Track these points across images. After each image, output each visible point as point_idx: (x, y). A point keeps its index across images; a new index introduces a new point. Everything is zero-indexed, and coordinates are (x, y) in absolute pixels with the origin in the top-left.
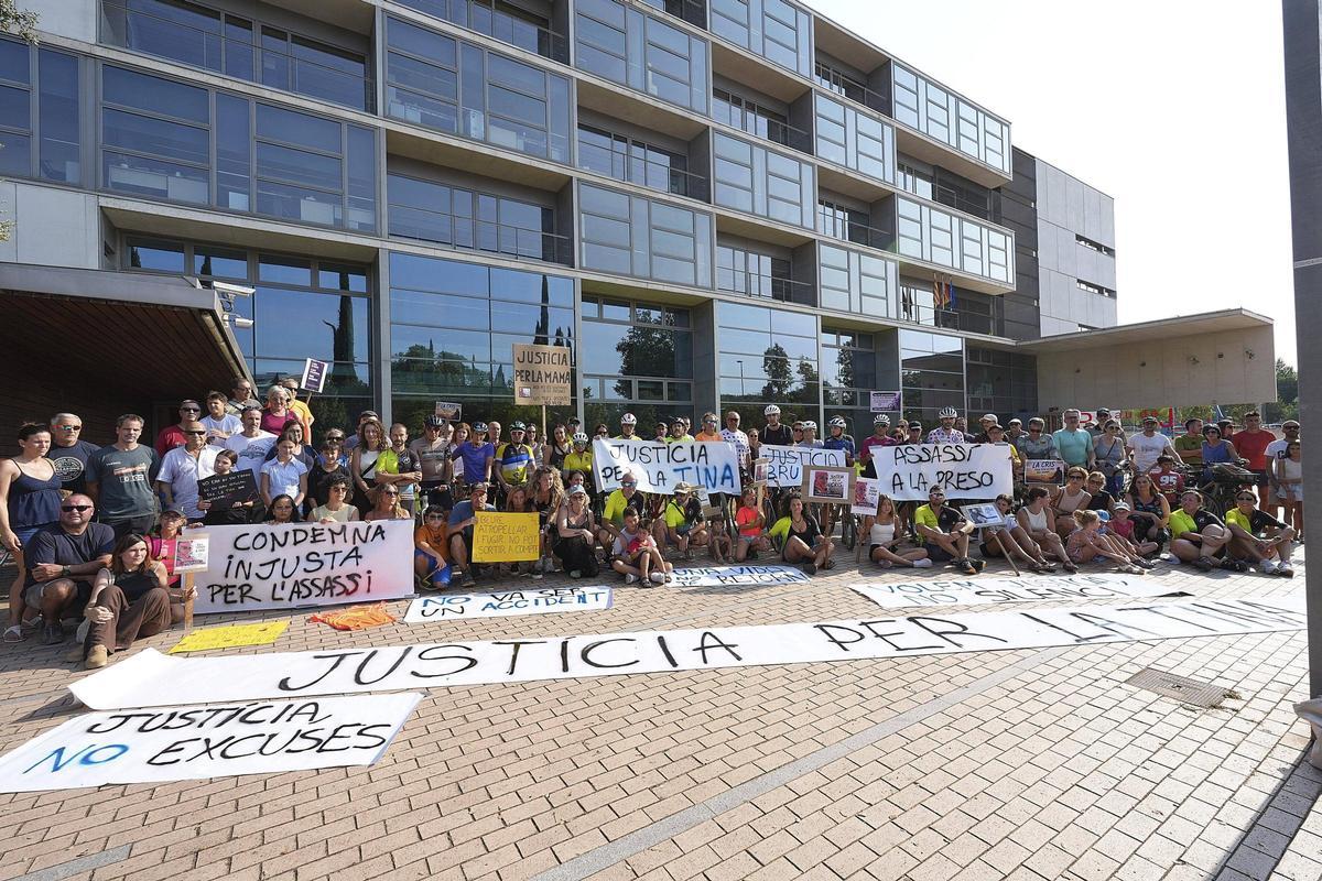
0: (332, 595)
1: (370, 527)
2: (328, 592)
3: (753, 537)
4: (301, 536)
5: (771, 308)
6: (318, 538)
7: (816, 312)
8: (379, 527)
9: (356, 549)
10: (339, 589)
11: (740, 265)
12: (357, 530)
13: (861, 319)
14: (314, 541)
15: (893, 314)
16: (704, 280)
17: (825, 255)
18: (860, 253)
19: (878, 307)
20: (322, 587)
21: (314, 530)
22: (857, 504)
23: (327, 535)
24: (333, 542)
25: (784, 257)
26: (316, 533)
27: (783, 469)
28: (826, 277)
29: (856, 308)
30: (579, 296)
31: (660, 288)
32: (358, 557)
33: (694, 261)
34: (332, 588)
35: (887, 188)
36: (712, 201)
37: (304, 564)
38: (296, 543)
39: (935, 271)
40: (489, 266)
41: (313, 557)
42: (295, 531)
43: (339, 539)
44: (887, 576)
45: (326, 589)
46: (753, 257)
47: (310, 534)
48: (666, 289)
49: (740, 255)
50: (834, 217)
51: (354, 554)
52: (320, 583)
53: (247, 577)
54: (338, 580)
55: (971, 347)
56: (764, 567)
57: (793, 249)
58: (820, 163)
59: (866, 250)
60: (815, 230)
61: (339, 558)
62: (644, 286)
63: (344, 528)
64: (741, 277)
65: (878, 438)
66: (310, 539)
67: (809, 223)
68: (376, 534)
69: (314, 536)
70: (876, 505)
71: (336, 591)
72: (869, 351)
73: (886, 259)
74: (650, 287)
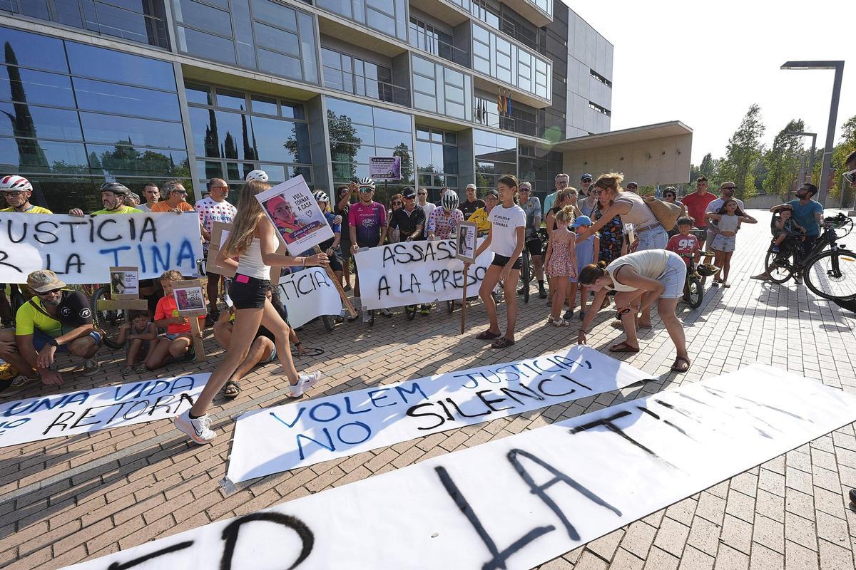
5: (373, 106)
7: (410, 112)
11: (347, 67)
13: (445, 120)
15: (469, 118)
16: (310, 75)
17: (417, 64)
18: (445, 66)
19: (458, 110)
25: (384, 64)
28: (417, 83)
29: (441, 111)
30: (181, 83)
31: (268, 79)
33: (300, 58)
35: (464, 13)
36: (314, 3)
39: (499, 86)
40: (64, 40)
46: (358, 63)
48: (274, 81)
49: (347, 59)
50: (425, 34)
55: (523, 146)
57: (392, 58)
59: (449, 64)
60: (407, 42)
62: (251, 76)
64: (348, 77)
67: (402, 35)
72: (454, 145)
73: (464, 73)
74: (257, 78)
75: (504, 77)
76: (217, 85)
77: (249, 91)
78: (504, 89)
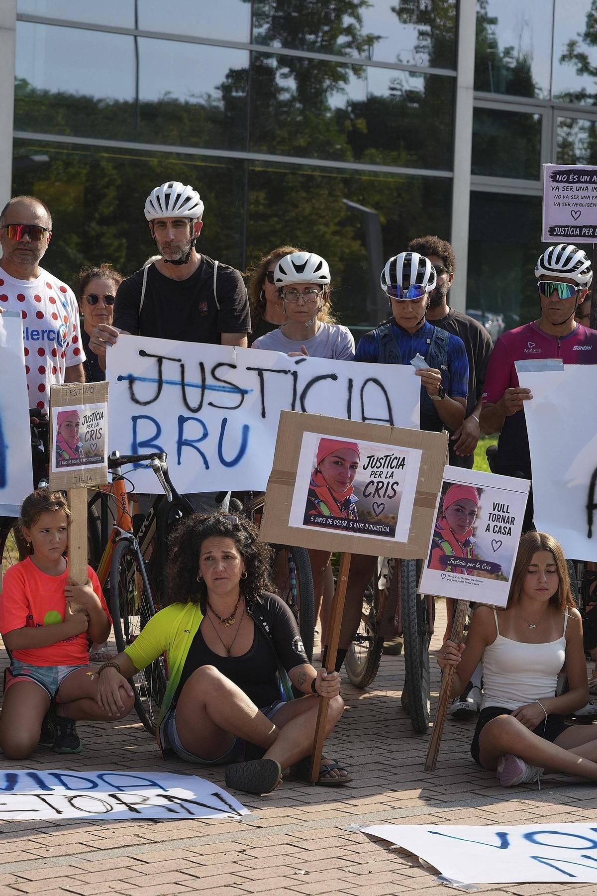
3: (63, 671)
22: (443, 563)
27: (192, 431)
44: (510, 807)
56: (93, 775)
65: (548, 330)
70: (509, 569)
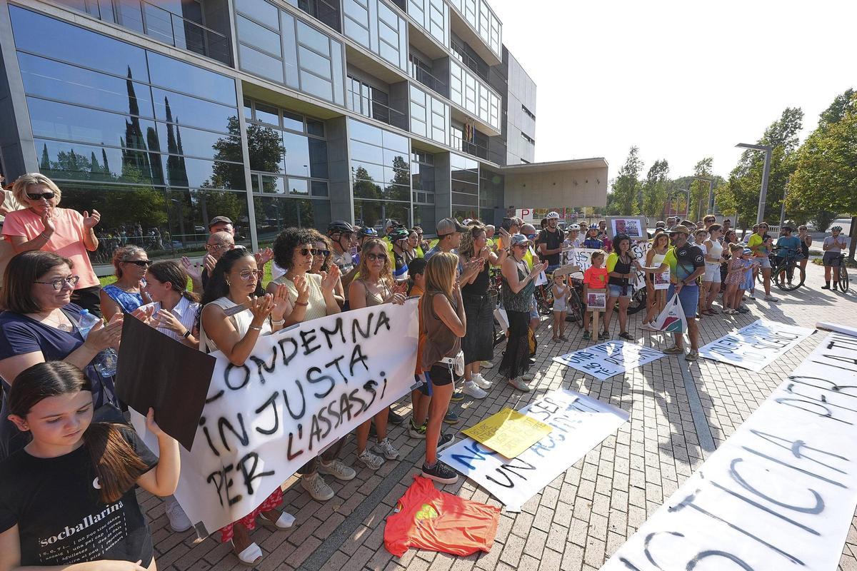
0: (349, 418)
1: (371, 316)
2: (345, 415)
4: (289, 348)
5: (382, 129)
6: (311, 345)
7: (408, 135)
8: (382, 314)
9: (358, 348)
10: (357, 407)
11: (357, 93)
12: (356, 322)
13: (433, 144)
14: (308, 352)
15: (448, 141)
16: (339, 100)
17: (413, 93)
18: (432, 96)
19: (441, 136)
20: (339, 411)
21: (303, 334)
23: (321, 339)
24: (330, 346)
25: (383, 90)
26: (307, 337)
28: (413, 110)
29: (429, 136)
30: (241, 101)
32: (363, 358)
33: (332, 82)
34: (349, 407)
35: (445, 51)
36: (342, 32)
37: (310, 389)
38: (286, 362)
39: (467, 116)
41: (315, 375)
42: (281, 343)
43: (336, 339)
45: (342, 412)
46: (365, 88)
47: (300, 342)
48: (313, 102)
49: (357, 84)
51: (357, 356)
52: (336, 408)
53: (245, 441)
54: (355, 396)
55: (482, 167)
57: (390, 85)
58: (410, 21)
59: (434, 94)
60: (407, 73)
61: (344, 365)
62: (295, 96)
63: (339, 323)
64: (357, 99)
66: (302, 350)
67: (404, 67)
68: (379, 325)
69: (306, 344)
71: (353, 411)
72: (431, 166)
73: (445, 103)
74: (300, 98)
75: (471, 108)
76: (257, 100)
77: (281, 108)
78: (470, 118)
